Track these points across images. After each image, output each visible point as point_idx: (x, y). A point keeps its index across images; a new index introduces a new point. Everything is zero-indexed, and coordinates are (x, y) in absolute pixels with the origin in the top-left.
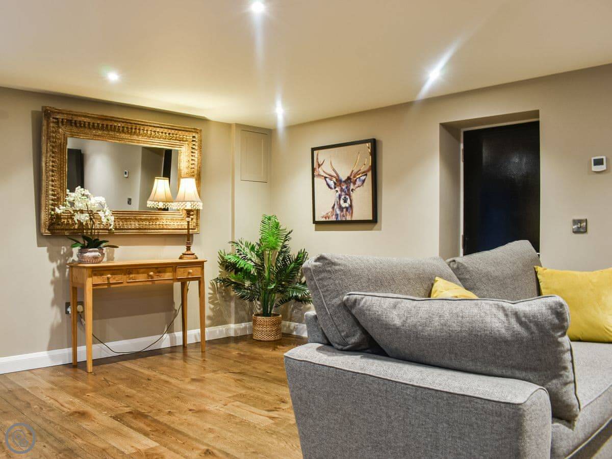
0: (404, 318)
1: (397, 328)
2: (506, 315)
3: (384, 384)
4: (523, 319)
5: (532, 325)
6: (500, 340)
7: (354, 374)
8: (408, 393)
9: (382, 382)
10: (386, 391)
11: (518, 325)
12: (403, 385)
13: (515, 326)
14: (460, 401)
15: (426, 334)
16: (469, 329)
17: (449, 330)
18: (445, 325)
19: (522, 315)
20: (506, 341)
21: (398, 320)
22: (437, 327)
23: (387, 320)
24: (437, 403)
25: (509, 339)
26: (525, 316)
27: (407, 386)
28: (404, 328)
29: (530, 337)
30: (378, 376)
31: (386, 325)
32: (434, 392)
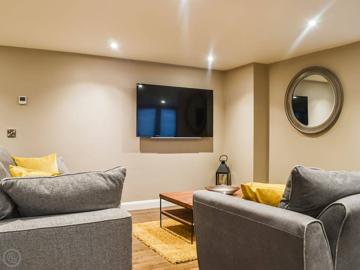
0: (51, 189)
1: (48, 196)
2: (105, 178)
3: (54, 230)
4: (113, 179)
5: (117, 181)
6: (105, 190)
7: (28, 231)
8: (72, 230)
9: (52, 230)
10: (56, 234)
11: (111, 182)
12: (67, 227)
13: (110, 183)
14: (103, 224)
15: (67, 196)
16: (90, 188)
17: (80, 191)
18: (77, 188)
19: (112, 177)
20: (107, 191)
21: (47, 191)
22: (73, 190)
23: (40, 192)
24: (90, 230)
25: (109, 189)
26: (114, 177)
27: (70, 227)
28: (52, 195)
29: (116, 187)
30: (48, 227)
31: (40, 195)
32: (88, 225)
